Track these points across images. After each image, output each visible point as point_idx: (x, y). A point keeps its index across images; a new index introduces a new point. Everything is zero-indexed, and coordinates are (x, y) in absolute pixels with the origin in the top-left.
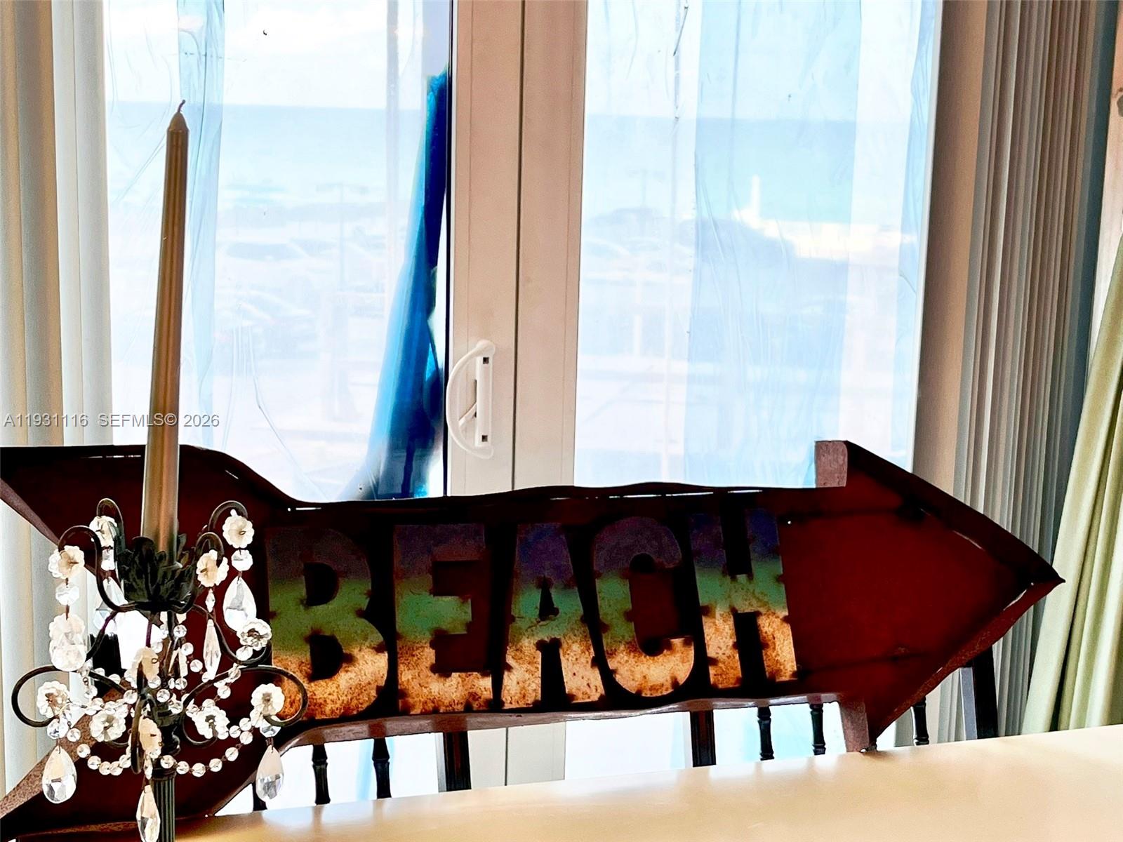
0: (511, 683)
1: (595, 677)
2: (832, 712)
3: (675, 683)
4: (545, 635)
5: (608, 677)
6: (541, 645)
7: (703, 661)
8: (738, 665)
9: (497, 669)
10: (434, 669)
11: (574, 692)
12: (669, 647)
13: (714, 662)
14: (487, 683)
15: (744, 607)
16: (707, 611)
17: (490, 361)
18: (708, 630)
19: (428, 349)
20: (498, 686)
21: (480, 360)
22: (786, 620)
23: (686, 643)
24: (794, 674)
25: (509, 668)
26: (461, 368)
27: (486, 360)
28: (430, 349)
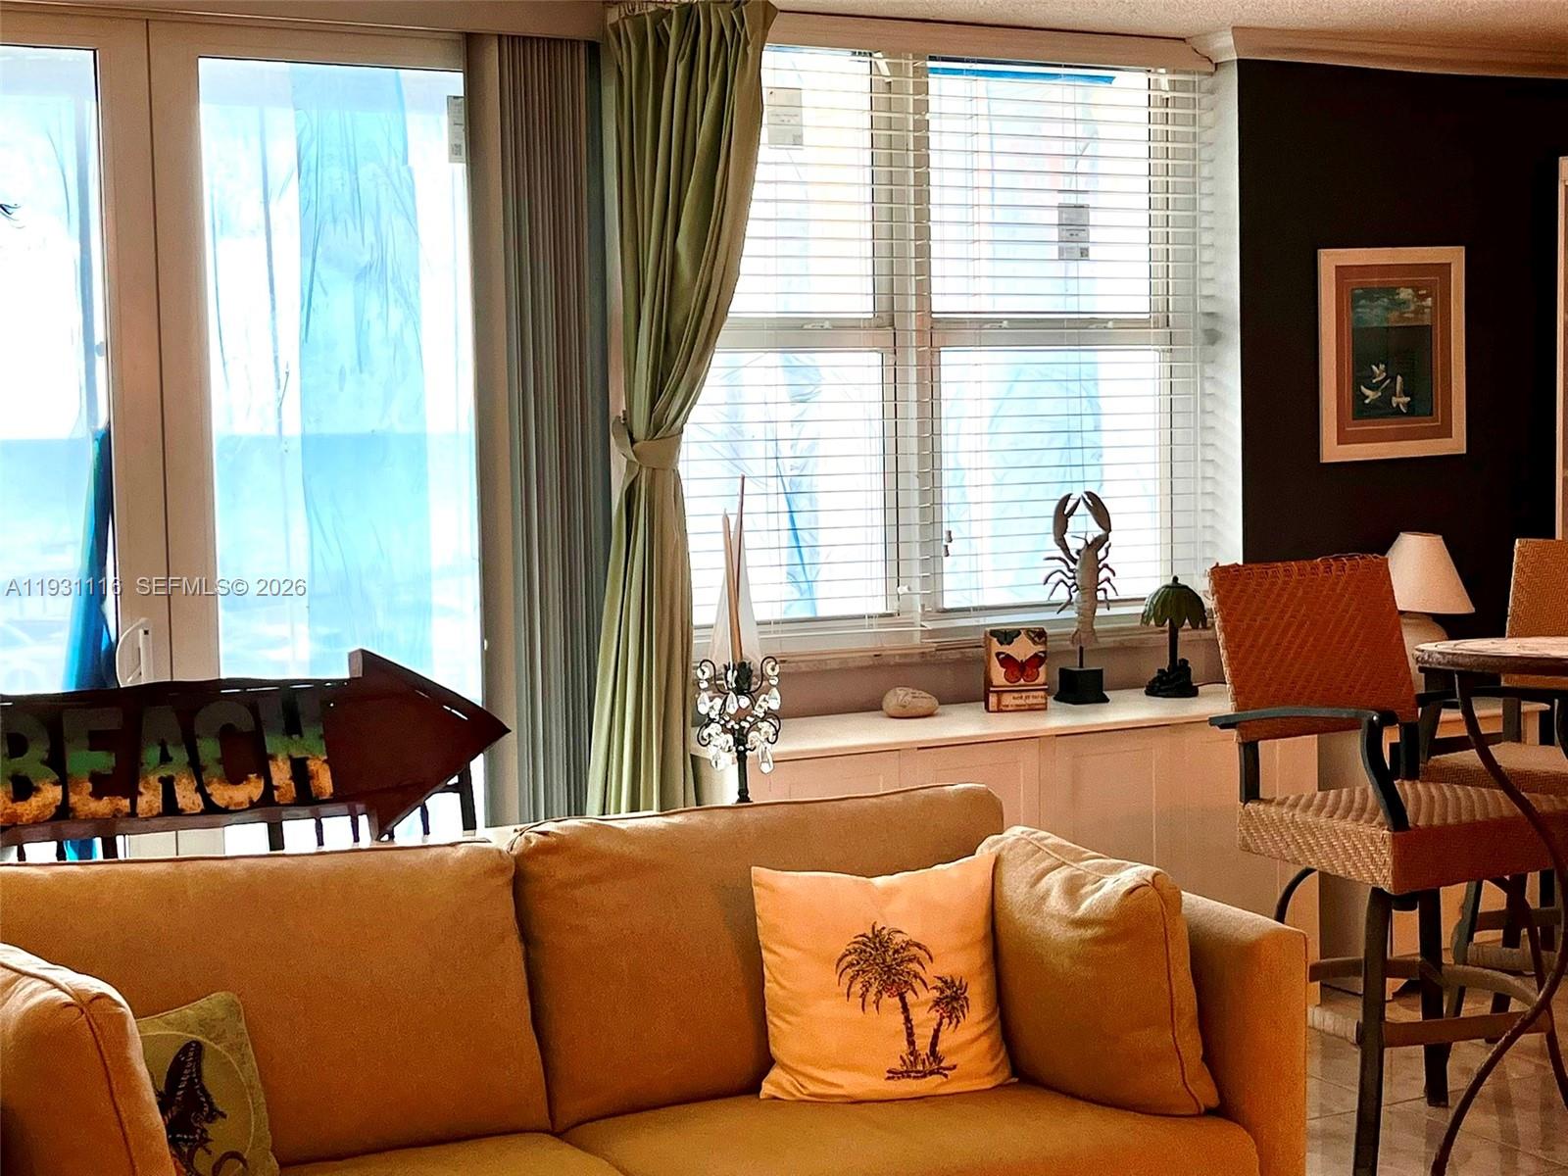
0: (142, 803)
1: (198, 799)
2: (363, 820)
3: (251, 801)
4: (164, 774)
5: (206, 798)
6: (161, 780)
7: (269, 787)
8: (294, 790)
9: (133, 795)
10: (92, 794)
11: (184, 807)
12: (247, 779)
13: (277, 788)
14: (127, 802)
15: (297, 755)
16: (273, 757)
17: (150, 633)
18: (273, 768)
19: (102, 631)
20: (134, 804)
21: (141, 632)
22: (325, 761)
23: (258, 777)
24: (332, 795)
25: (141, 794)
26: (127, 637)
27: (146, 632)
28: (105, 630)
